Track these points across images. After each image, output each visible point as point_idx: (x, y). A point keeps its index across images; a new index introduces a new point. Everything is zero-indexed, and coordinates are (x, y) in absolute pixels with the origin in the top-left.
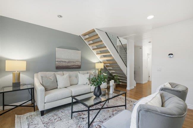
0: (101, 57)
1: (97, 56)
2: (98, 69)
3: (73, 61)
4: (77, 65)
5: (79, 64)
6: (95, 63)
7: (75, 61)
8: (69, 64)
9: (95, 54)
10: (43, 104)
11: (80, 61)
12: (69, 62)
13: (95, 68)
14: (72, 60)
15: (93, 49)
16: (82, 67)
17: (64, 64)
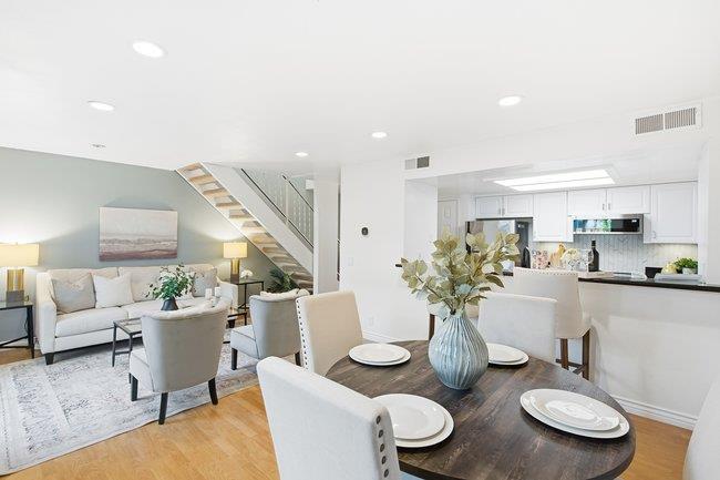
0: (246, 225)
1: (233, 221)
2: (231, 260)
3: (152, 238)
4: (164, 248)
5: (172, 246)
6: (221, 243)
7: (160, 239)
8: (139, 248)
9: (227, 217)
10: (52, 339)
11: (176, 238)
12: (139, 242)
13: (222, 256)
14: (148, 238)
15: (219, 205)
16: (180, 254)
17: (125, 248)
